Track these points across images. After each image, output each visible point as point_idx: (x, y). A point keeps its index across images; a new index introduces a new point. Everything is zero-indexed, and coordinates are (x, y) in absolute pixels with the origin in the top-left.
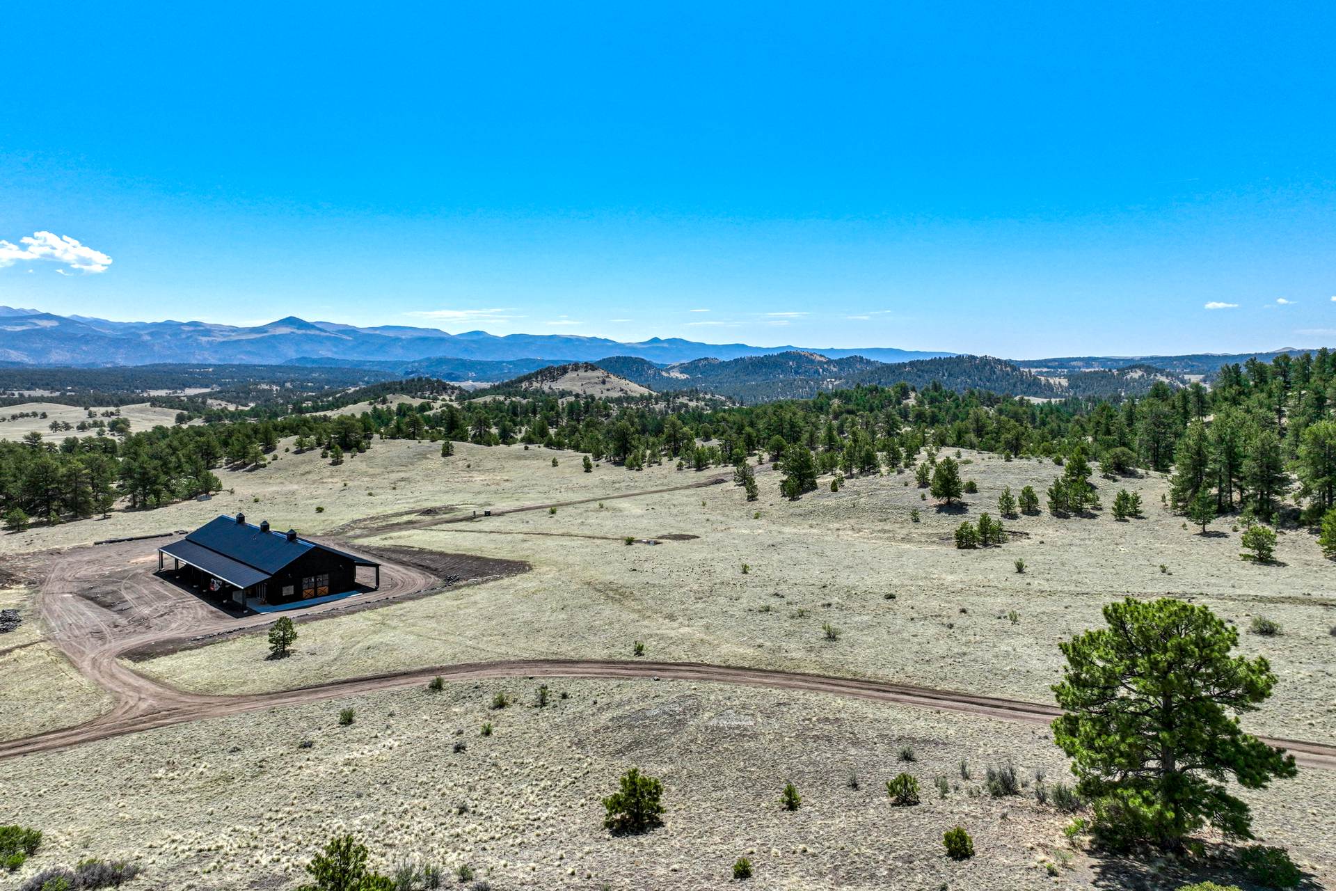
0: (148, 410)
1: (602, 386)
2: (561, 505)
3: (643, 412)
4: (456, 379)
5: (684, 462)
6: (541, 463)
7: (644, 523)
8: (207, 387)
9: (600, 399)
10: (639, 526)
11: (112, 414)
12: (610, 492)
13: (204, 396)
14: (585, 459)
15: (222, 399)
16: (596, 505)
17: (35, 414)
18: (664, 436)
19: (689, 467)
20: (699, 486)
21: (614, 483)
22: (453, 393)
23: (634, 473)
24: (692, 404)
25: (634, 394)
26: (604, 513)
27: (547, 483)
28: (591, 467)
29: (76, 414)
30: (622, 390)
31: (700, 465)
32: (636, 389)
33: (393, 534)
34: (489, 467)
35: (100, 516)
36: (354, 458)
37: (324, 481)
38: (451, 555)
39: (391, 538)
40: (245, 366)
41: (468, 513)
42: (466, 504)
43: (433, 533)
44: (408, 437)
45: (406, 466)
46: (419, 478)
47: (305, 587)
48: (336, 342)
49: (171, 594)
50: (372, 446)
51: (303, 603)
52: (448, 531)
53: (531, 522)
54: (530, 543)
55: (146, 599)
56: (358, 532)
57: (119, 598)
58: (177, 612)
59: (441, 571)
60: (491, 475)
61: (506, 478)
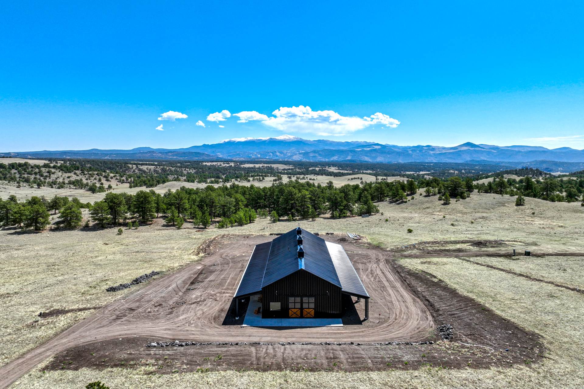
0: (398, 177)
4: (551, 171)
8: (429, 171)
11: (385, 179)
13: (425, 174)
15: (431, 176)
17: (358, 178)
22: (545, 176)
29: (372, 178)
33: (435, 260)
34: (550, 216)
35: (311, 219)
36: (458, 202)
37: (434, 213)
38: (460, 296)
39: (429, 263)
40: (447, 163)
41: (510, 250)
42: (515, 241)
43: (466, 264)
44: (496, 192)
45: (489, 210)
46: (494, 218)
47: (291, 306)
48: (489, 153)
49: (229, 283)
50: (470, 196)
51: (285, 322)
52: (481, 265)
53: (569, 271)
54: (558, 302)
55: (213, 283)
56: (415, 251)
57: (206, 278)
58: (205, 303)
59: (440, 315)
60: (549, 221)
61: (560, 224)
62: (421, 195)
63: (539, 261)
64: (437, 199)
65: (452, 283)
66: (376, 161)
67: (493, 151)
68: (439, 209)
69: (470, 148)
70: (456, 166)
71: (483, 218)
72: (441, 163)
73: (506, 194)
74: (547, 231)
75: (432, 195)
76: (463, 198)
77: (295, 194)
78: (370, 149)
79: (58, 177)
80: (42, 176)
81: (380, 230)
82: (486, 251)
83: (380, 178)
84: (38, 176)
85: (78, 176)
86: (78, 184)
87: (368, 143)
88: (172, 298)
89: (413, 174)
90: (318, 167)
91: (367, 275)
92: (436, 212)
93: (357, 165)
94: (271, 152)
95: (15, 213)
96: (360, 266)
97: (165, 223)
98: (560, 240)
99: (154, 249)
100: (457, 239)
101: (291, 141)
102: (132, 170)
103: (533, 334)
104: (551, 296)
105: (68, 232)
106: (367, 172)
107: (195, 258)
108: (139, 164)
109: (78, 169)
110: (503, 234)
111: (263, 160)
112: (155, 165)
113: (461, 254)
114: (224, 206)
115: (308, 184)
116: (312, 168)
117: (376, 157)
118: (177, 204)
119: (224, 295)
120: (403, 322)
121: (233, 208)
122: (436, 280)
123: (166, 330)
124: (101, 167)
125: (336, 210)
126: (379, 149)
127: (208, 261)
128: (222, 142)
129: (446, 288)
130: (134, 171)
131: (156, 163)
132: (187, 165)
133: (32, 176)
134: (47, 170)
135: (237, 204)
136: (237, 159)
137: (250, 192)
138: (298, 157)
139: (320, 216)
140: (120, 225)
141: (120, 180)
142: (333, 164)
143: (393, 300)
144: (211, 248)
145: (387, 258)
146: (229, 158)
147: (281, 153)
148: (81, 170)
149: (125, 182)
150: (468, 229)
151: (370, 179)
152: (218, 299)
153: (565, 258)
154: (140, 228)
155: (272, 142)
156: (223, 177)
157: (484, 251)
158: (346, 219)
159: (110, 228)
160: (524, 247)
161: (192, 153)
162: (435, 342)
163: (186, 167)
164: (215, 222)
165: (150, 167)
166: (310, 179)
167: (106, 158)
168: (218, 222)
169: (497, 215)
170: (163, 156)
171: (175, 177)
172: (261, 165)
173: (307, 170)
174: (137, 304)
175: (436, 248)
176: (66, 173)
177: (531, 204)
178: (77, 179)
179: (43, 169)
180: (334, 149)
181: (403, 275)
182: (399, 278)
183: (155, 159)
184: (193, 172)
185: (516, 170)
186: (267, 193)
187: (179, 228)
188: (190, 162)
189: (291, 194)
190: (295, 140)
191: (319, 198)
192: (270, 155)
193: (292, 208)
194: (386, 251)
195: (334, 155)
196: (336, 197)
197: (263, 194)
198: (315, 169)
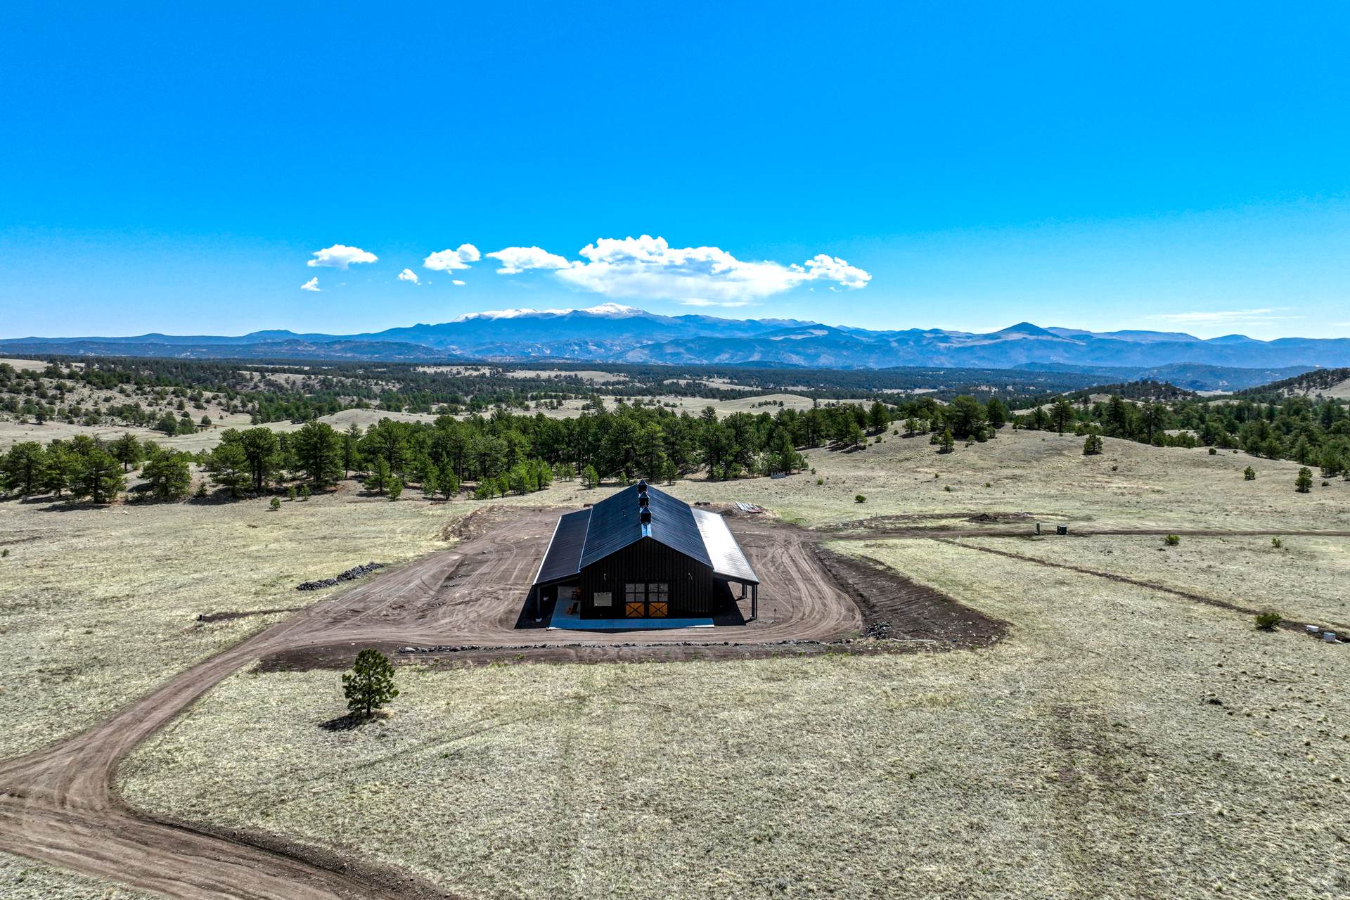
4: (1202, 388)
6: (1230, 474)
8: (934, 387)
11: (833, 404)
13: (932, 395)
14: (1307, 474)
16: (1268, 541)
17: (775, 402)
21: (1341, 511)
22: (1184, 399)
26: (1269, 557)
27: (1217, 500)
28: (1310, 486)
29: (806, 404)
33: (891, 542)
35: (666, 483)
36: (969, 448)
38: (914, 587)
40: (974, 370)
43: (945, 547)
44: (1051, 429)
47: (629, 598)
48: (1069, 347)
49: (516, 576)
51: (618, 623)
55: (487, 577)
56: (861, 531)
57: (473, 571)
58: (480, 602)
59: (876, 612)
60: (1140, 482)
61: (1157, 488)
62: (896, 433)
63: (1076, 541)
64: (928, 442)
66: (815, 364)
67: (1077, 342)
68: (929, 462)
69: (1027, 336)
70: (995, 377)
71: (1014, 477)
72: (963, 370)
73: (1070, 431)
74: (1126, 498)
75: (918, 434)
76: (981, 439)
77: (634, 431)
78: (804, 337)
79: (82, 400)
80: (43, 396)
81: (804, 498)
82: (991, 529)
83: (823, 403)
84: (34, 398)
85: (128, 396)
86: (130, 414)
87: (800, 323)
88: (418, 598)
89: (898, 394)
90: (685, 378)
91: (764, 565)
92: (923, 467)
93: (775, 373)
94: (576, 344)
95: (50, 467)
96: (754, 551)
97: (363, 490)
98: (1138, 513)
99: (355, 532)
100: (946, 512)
101: (621, 317)
102: (252, 384)
105: (165, 506)
106: (795, 389)
107: (444, 545)
108: (267, 370)
109: (128, 382)
110: (1038, 503)
111: (556, 361)
112: (305, 372)
113: (943, 533)
114: (485, 454)
115: (662, 413)
116: (670, 381)
117: (817, 356)
118: (387, 450)
119: (511, 592)
120: (814, 622)
121: (504, 460)
123: (421, 635)
124: (177, 376)
125: (718, 463)
126: (824, 338)
127: (469, 549)
128: (461, 318)
129: (894, 577)
130: (256, 386)
131: (307, 368)
132: (381, 372)
133: (21, 397)
134: (55, 382)
135: (512, 452)
136: (497, 360)
137: (537, 429)
138: (639, 354)
139: (685, 477)
140: (270, 492)
141: (228, 407)
142: (720, 372)
143: (803, 595)
144: (472, 528)
145: (806, 540)
146: (478, 357)
147: (599, 345)
148: (136, 384)
149: (240, 412)
150: (977, 496)
151: (802, 405)
152: (501, 597)
153: (1125, 537)
154: (313, 498)
155: (578, 319)
156: (468, 399)
157: (987, 529)
158: (738, 482)
159: (250, 498)
161: (389, 344)
163: (377, 378)
164: (467, 488)
165: (292, 377)
166: (666, 405)
167: (183, 355)
168: (472, 489)
169: (1042, 472)
170: (322, 352)
171: (353, 401)
172: (553, 374)
173: (660, 385)
174: (362, 605)
175: (901, 525)
176: (100, 389)
177: (1114, 451)
178: (126, 403)
179: (45, 381)
180: (721, 336)
181: (827, 563)
182: (821, 568)
183: (303, 358)
184: (395, 389)
185: (1122, 386)
186: (573, 429)
187: (393, 499)
188: (385, 366)
189: (624, 429)
190: (632, 314)
191: (683, 438)
192: (574, 351)
193: (626, 460)
194: (808, 531)
195: (718, 352)
196: (718, 437)
197: (565, 431)
198: (677, 383)
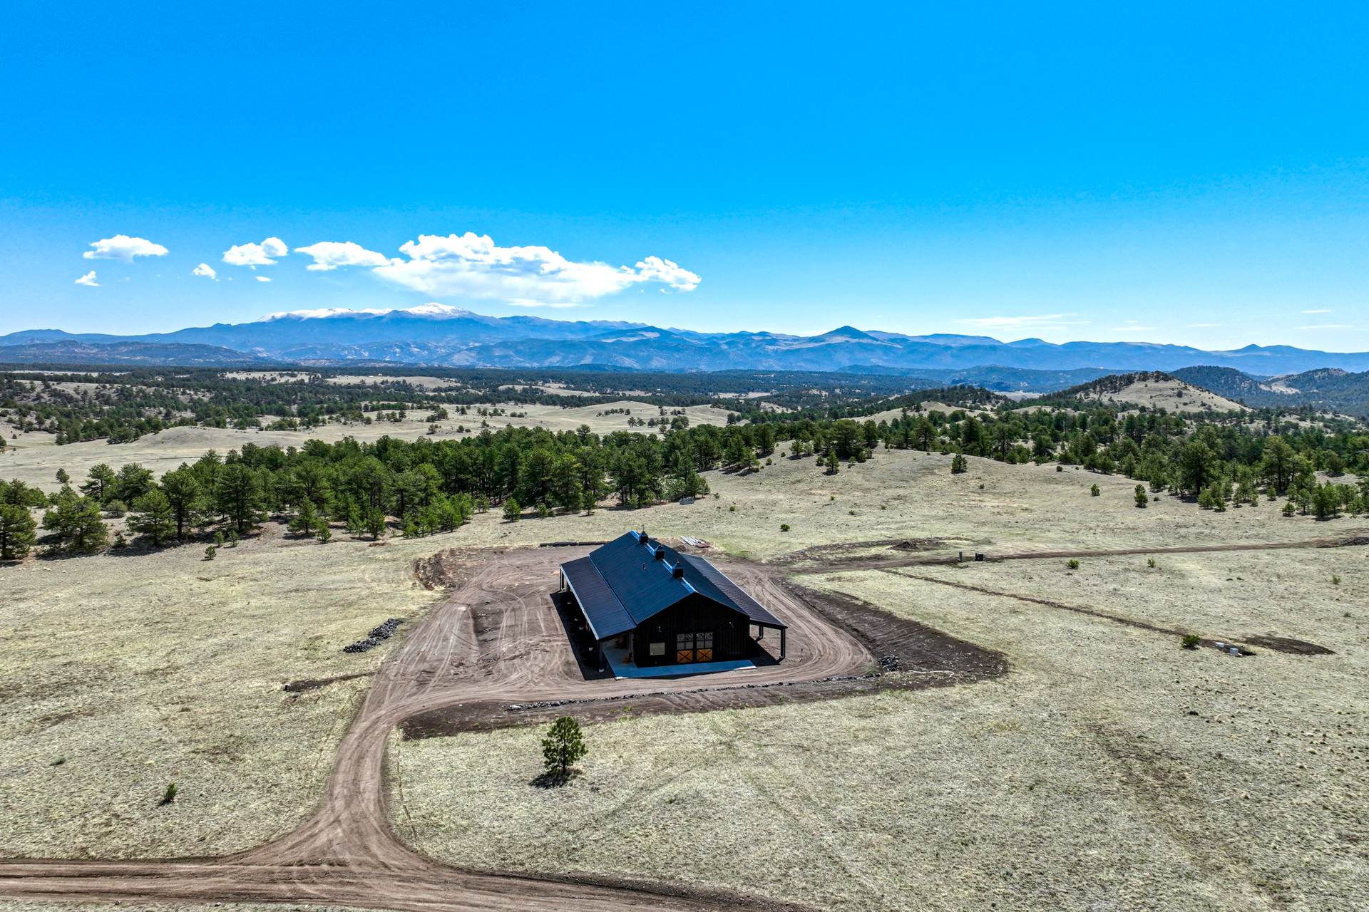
0: (708, 410)
1: (1177, 399)
2: (1090, 555)
3: (1231, 431)
4: (1006, 389)
5: (1294, 505)
6: (1077, 490)
7: (1221, 605)
8: (767, 391)
9: (1174, 414)
10: (1213, 611)
11: (679, 412)
12: (1170, 541)
13: (761, 399)
14: (1139, 489)
15: (775, 403)
16: (1142, 560)
17: (623, 411)
18: (1263, 465)
19: (1304, 513)
20: (1323, 545)
21: (1178, 526)
22: (997, 403)
23: (1210, 515)
24: (1306, 425)
25: (1220, 410)
26: (1153, 578)
27: (1078, 518)
28: (1146, 501)
29: (652, 411)
30: (1203, 405)
31: (1324, 510)
32: (1223, 404)
33: (845, 574)
34: (1007, 490)
35: (583, 513)
36: (851, 469)
37: (813, 492)
38: (900, 620)
39: (839, 579)
40: (802, 373)
41: (954, 553)
42: (958, 539)
43: (895, 579)
44: (918, 448)
45: (907, 482)
46: (918, 497)
47: (680, 646)
48: (887, 350)
49: (545, 626)
50: (873, 455)
52: (916, 578)
53: (1036, 579)
54: (1022, 617)
55: (516, 629)
56: (808, 563)
57: (496, 623)
58: (532, 656)
59: (878, 646)
60: (1008, 500)
61: (1025, 506)
62: (783, 455)
63: (996, 567)
64: (814, 464)
65: (884, 605)
66: (648, 366)
67: (895, 345)
68: (820, 484)
69: (849, 339)
70: (824, 380)
71: (899, 498)
72: (792, 372)
73: (934, 450)
74: (1005, 518)
75: (804, 456)
76: (861, 460)
78: (635, 339)
81: (730, 528)
82: (918, 557)
83: (669, 409)
87: (631, 325)
88: (468, 654)
89: (736, 399)
90: (520, 384)
92: (816, 489)
93: (610, 377)
94: (396, 345)
97: (288, 532)
98: (1024, 534)
99: (323, 583)
100: (868, 540)
101: (446, 317)
103: (996, 653)
104: (1014, 612)
105: (85, 560)
106: (633, 394)
108: (48, 378)
110: (937, 526)
111: (378, 365)
112: (96, 380)
113: (881, 563)
114: (403, 490)
116: (506, 386)
117: (649, 358)
118: (306, 489)
119: (552, 643)
120: (832, 657)
121: (421, 495)
122: (860, 603)
123: (510, 691)
125: (628, 490)
126: (656, 340)
127: (466, 598)
128: (266, 318)
129: (877, 612)
131: (95, 375)
132: (183, 380)
136: (313, 364)
138: (467, 357)
139: (599, 504)
140: (197, 538)
141: (21, 424)
142: (554, 376)
145: (770, 575)
146: (289, 360)
147: (422, 347)
149: (36, 430)
150: (880, 520)
151: (646, 412)
152: (547, 649)
153: (1031, 561)
155: (399, 320)
156: (292, 410)
157: (915, 557)
158: (649, 510)
160: (973, 548)
161: (187, 346)
162: (882, 674)
163: (181, 386)
165: (83, 386)
166: (513, 415)
168: (391, 525)
169: (921, 492)
170: (105, 355)
171: (160, 413)
172: (378, 379)
173: (495, 390)
174: (427, 664)
175: (840, 556)
177: (976, 469)
180: (552, 338)
181: (806, 599)
182: (804, 604)
183: (85, 362)
184: (206, 399)
185: (943, 390)
187: (324, 542)
188: (188, 372)
189: (541, 461)
190: (457, 315)
192: (395, 353)
193: (545, 491)
194: (763, 565)
195: (550, 354)
198: (513, 389)
